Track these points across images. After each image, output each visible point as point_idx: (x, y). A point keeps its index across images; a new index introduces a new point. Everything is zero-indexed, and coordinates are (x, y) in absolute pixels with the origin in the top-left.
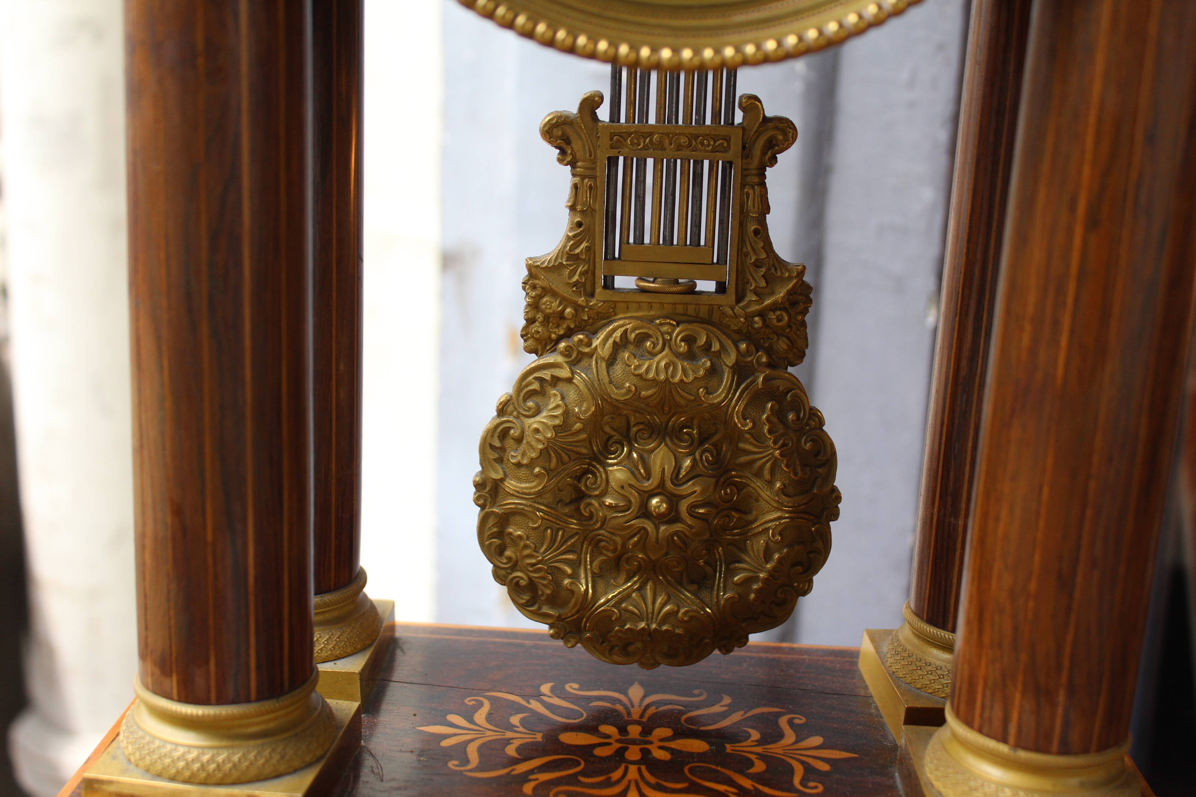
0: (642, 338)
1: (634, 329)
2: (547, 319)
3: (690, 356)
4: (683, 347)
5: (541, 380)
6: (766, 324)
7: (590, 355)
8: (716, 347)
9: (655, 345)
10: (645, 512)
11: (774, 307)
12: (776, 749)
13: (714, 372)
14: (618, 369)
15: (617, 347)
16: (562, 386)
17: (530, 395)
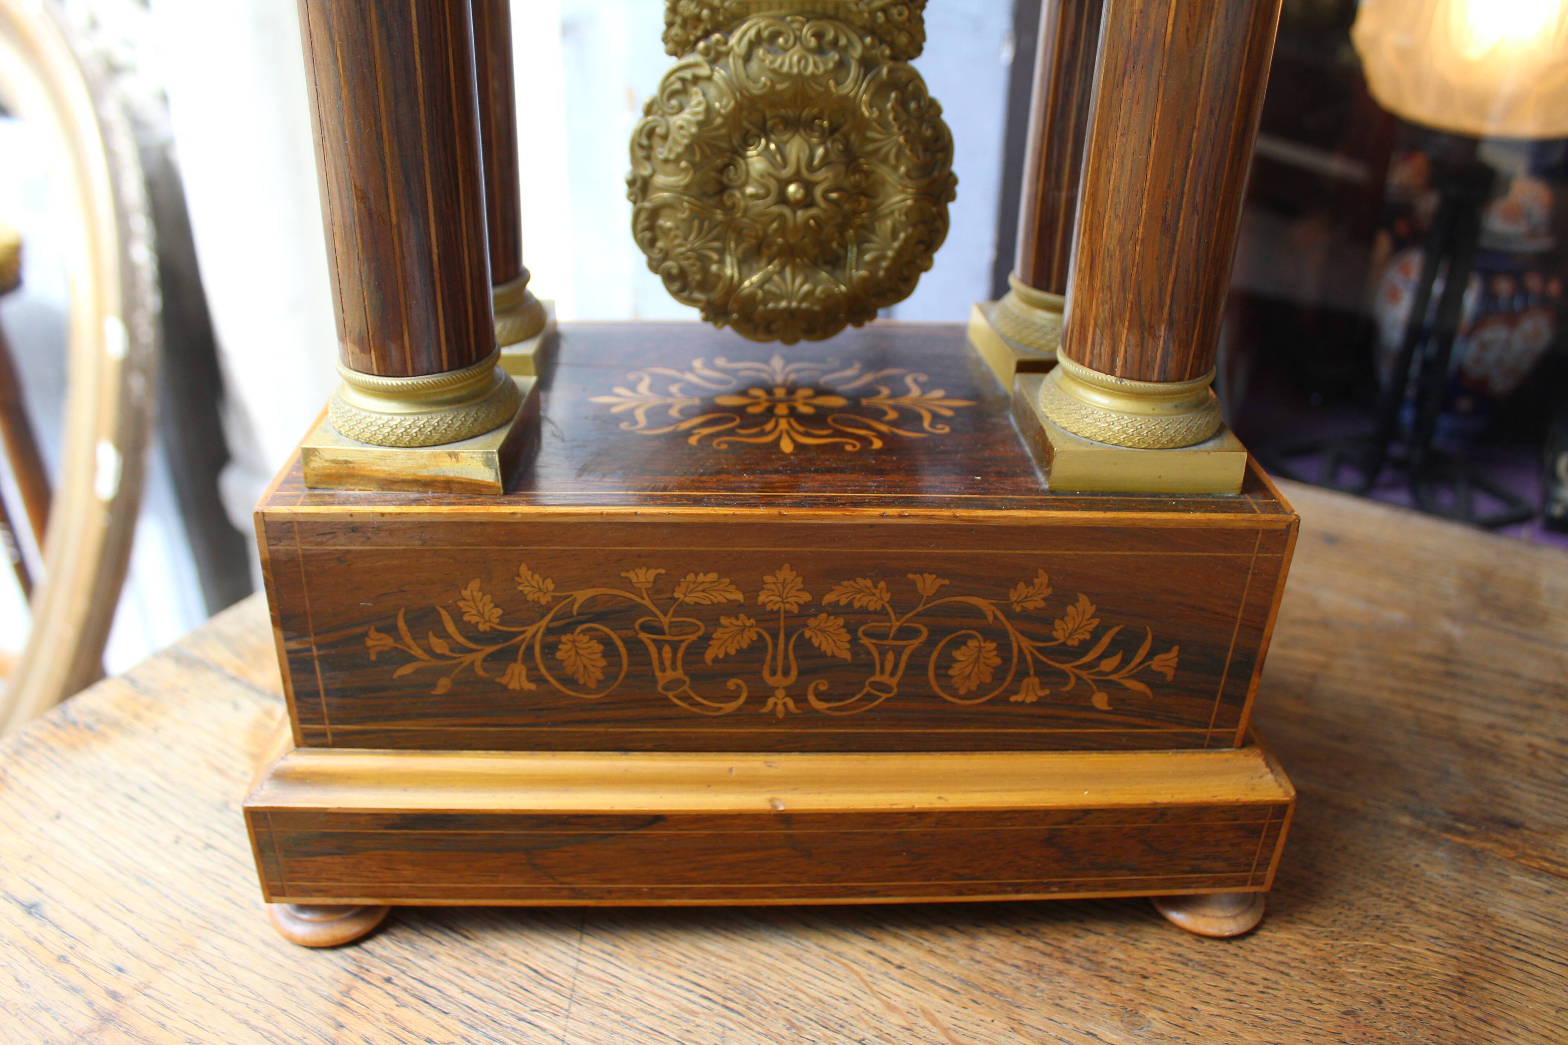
0: (774, 36)
1: (767, 27)
2: (685, 22)
3: (820, 51)
4: (813, 42)
5: (683, 80)
6: (888, 19)
7: (727, 54)
8: (843, 41)
9: (786, 41)
10: (783, 199)
12: (905, 401)
13: (842, 65)
14: (754, 66)
15: (753, 45)
16: (704, 84)
17: (674, 94)
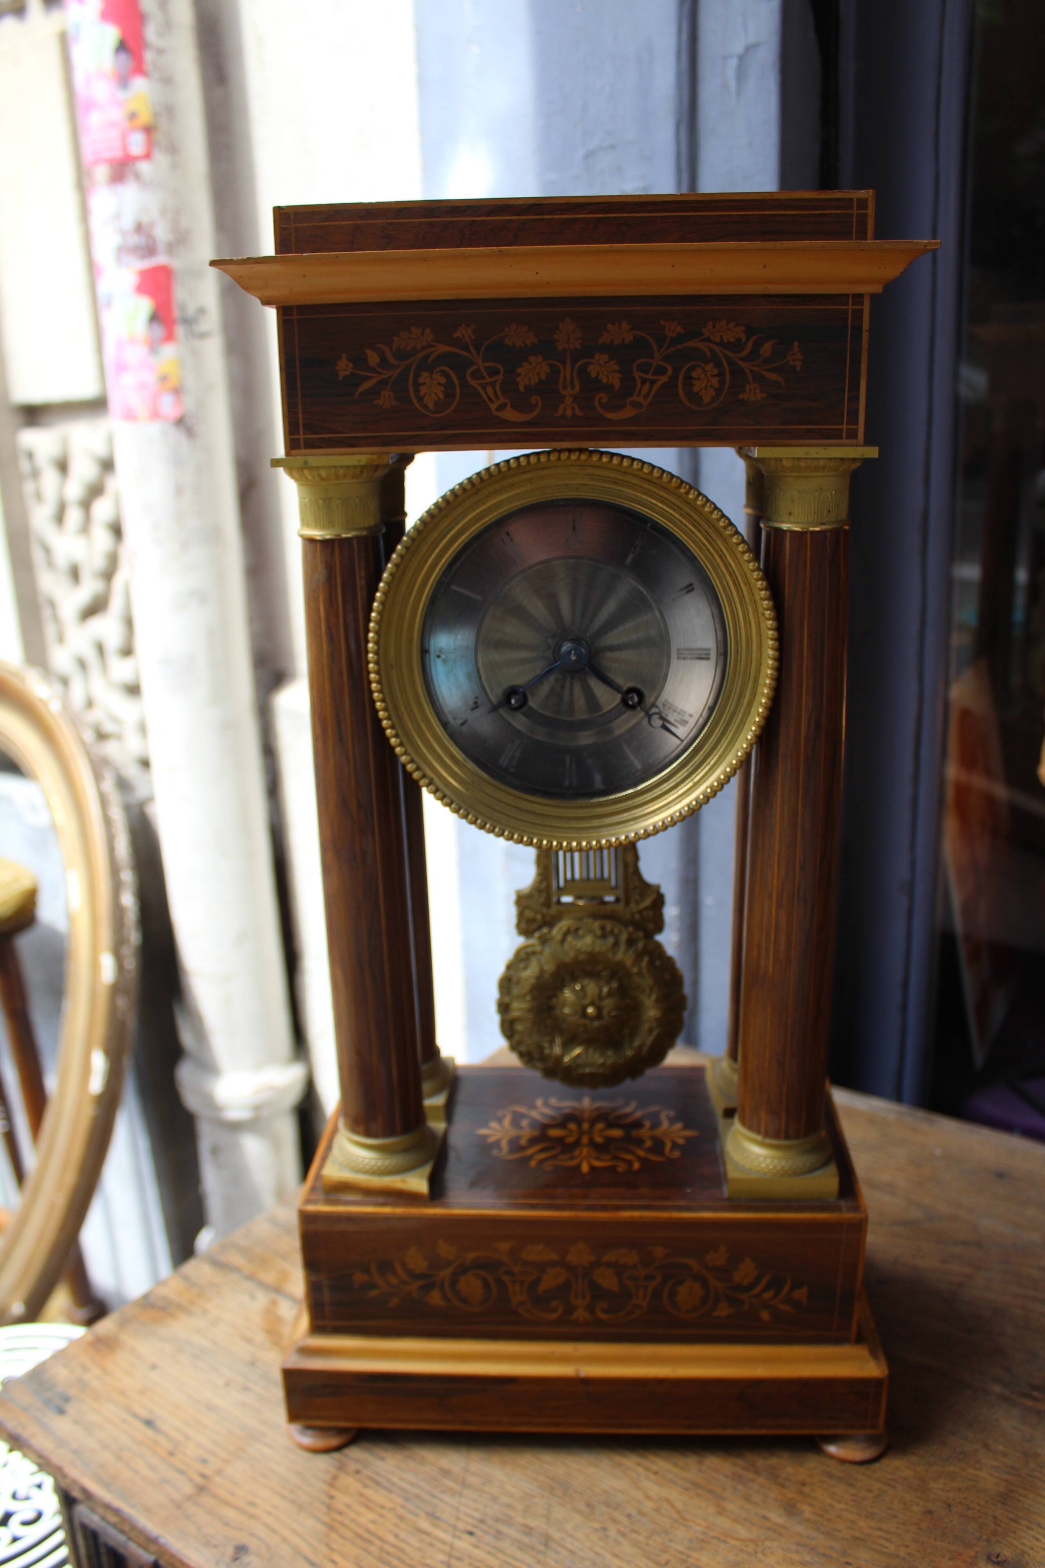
0: (577, 930)
1: (573, 925)
2: (528, 920)
3: (604, 936)
4: (599, 932)
5: (527, 953)
6: (642, 916)
7: (551, 939)
8: (616, 931)
9: (585, 932)
10: (584, 1014)
11: (646, 908)
12: (658, 1132)
13: (616, 944)
14: (566, 946)
15: (566, 934)
16: (538, 955)
17: (522, 960)
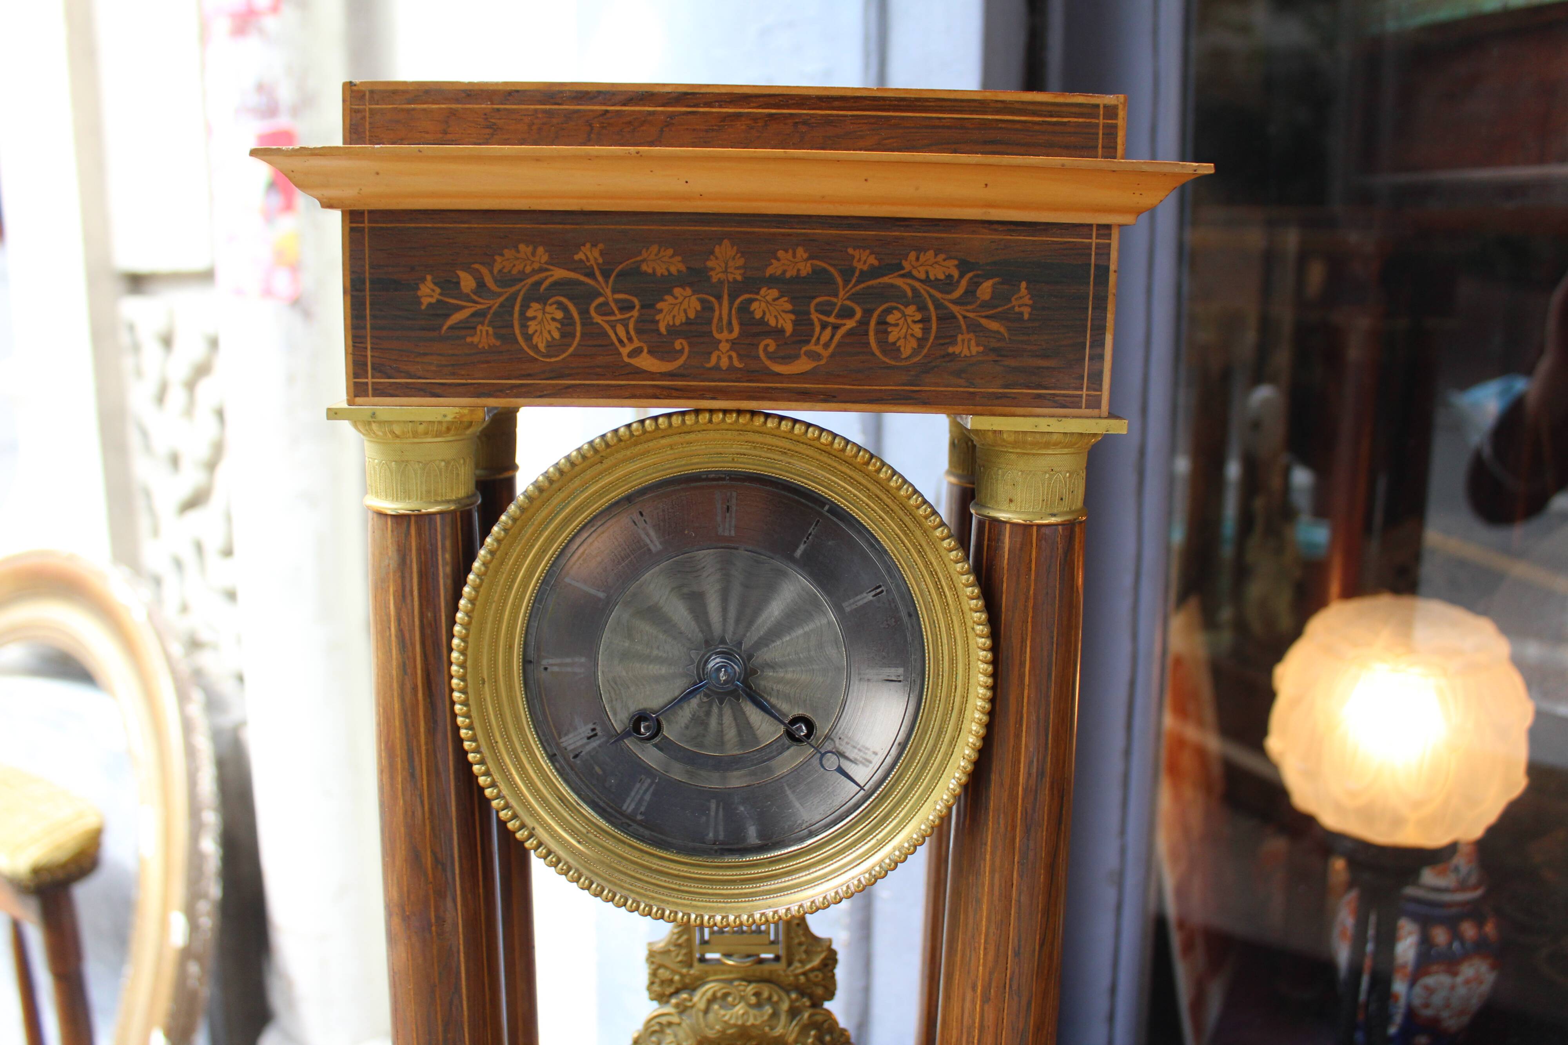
0: (726, 995)
1: (720, 989)
2: (663, 983)
3: (759, 1005)
4: (753, 1000)
5: (660, 1024)
6: (808, 979)
7: (692, 1007)
8: (775, 998)
9: (734, 999)
11: (812, 970)
13: (775, 1015)
14: (711, 1016)
15: (711, 1001)
16: (675, 1028)
17: (654, 1032)
